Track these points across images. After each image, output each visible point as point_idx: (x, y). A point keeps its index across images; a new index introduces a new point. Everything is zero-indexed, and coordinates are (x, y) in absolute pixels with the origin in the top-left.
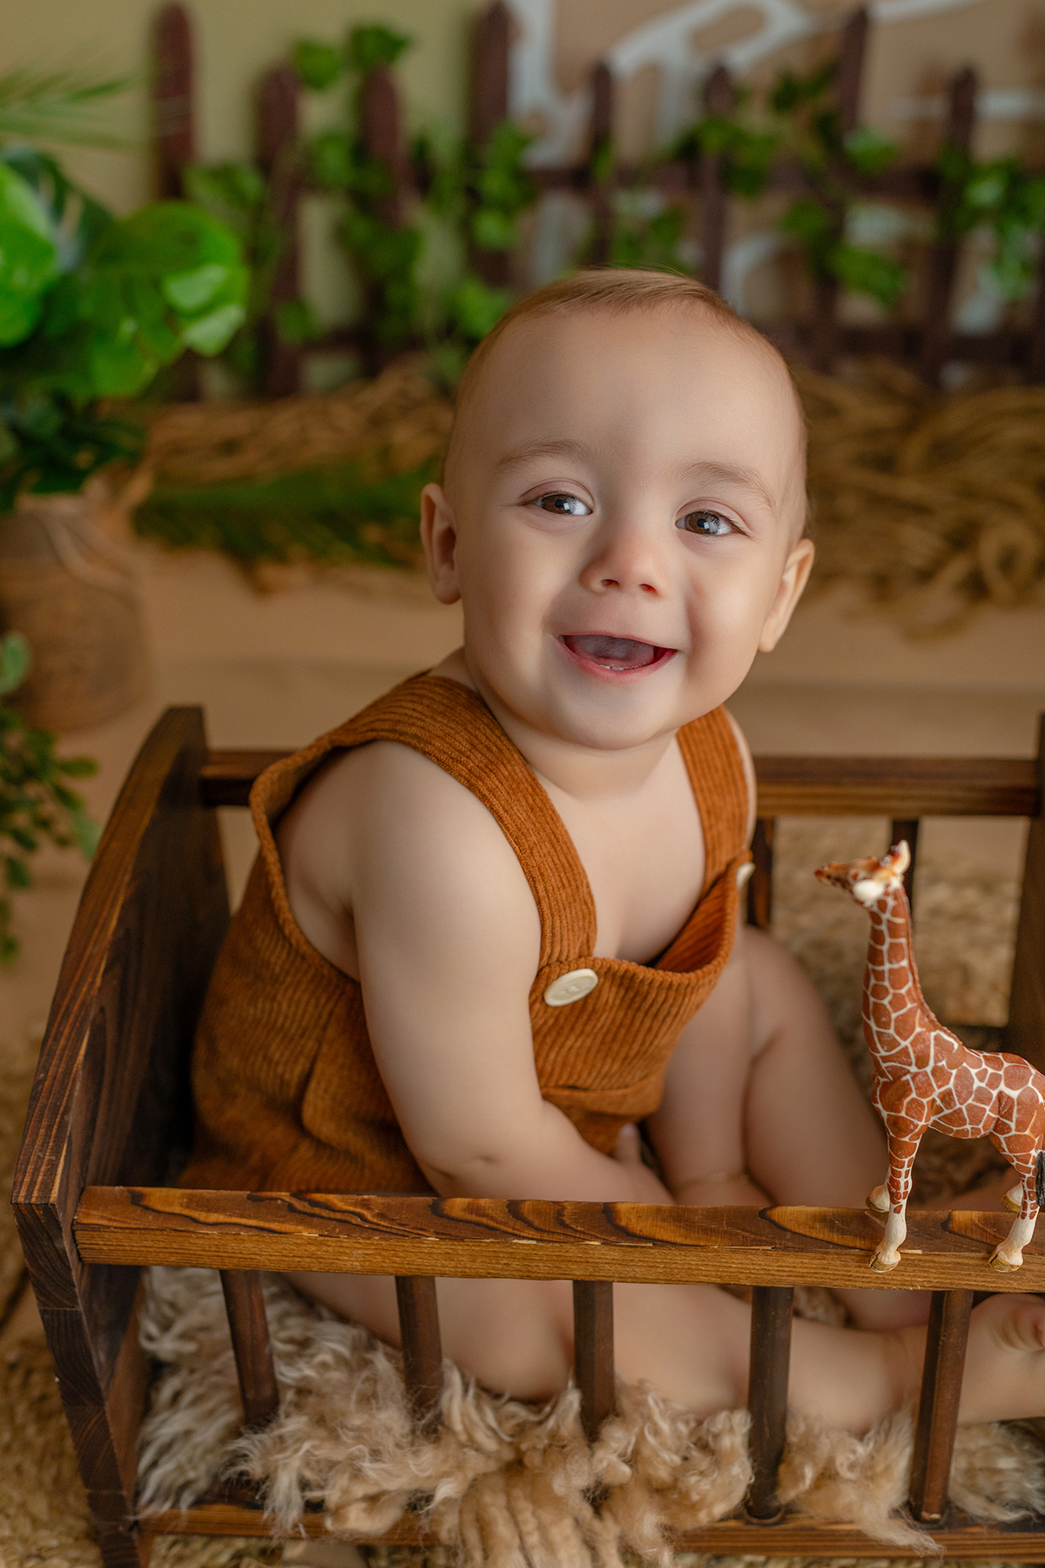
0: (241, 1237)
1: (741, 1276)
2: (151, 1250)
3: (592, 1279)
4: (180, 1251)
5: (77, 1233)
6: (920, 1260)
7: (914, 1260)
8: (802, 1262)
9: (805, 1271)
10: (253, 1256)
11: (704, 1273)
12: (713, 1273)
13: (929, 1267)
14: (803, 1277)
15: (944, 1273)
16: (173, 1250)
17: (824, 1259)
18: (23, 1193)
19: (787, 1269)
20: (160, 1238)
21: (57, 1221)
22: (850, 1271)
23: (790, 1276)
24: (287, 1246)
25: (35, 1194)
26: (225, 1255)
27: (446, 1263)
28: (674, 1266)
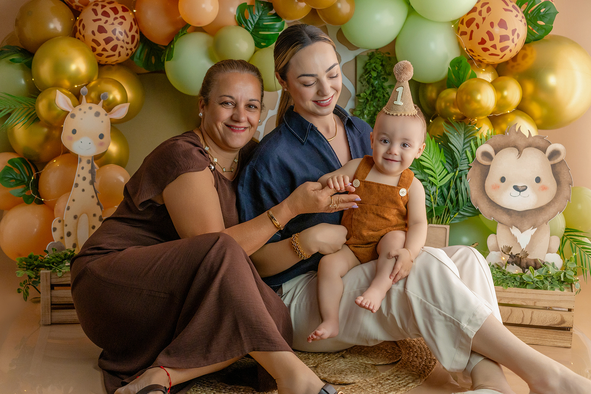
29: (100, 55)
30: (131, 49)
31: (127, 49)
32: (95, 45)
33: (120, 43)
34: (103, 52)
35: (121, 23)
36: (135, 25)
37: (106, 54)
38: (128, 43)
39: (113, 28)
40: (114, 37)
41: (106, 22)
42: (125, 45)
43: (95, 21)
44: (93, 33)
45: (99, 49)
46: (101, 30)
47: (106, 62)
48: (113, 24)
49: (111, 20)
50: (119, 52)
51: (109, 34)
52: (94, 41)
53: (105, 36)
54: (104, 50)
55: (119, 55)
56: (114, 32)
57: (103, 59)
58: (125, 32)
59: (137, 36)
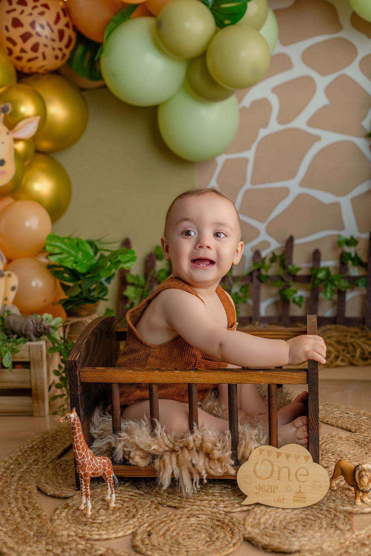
0: (116, 372)
1: (224, 380)
2: (96, 377)
3: (192, 382)
4: (102, 377)
5: (80, 372)
6: (263, 374)
7: (261, 374)
8: (237, 376)
9: (238, 378)
10: (118, 378)
11: (216, 380)
12: (218, 380)
13: (265, 377)
14: (238, 380)
15: (268, 378)
16: (100, 377)
17: (242, 374)
18: (70, 359)
19: (234, 378)
20: (98, 373)
21: (76, 365)
22: (248, 378)
23: (235, 380)
24: (125, 375)
25: (73, 359)
26: (112, 378)
27: (160, 379)
28: (210, 378)
29: (19, 59)
30: (61, 49)
31: (54, 49)
32: (10, 45)
33: (42, 41)
34: (23, 55)
35: (42, 14)
36: (65, 15)
37: (26, 56)
38: (53, 40)
39: (30, 19)
40: (33, 32)
41: (22, 12)
42: (50, 43)
43: (8, 12)
44: (7, 29)
45: (16, 50)
46: (17, 23)
47: (30, 69)
48: (31, 14)
49: (28, 10)
50: (44, 55)
51: (27, 28)
52: (10, 39)
53: (21, 31)
54: (23, 51)
55: (44, 57)
56: (33, 25)
57: (25, 65)
58: (48, 25)
59: (68, 32)
